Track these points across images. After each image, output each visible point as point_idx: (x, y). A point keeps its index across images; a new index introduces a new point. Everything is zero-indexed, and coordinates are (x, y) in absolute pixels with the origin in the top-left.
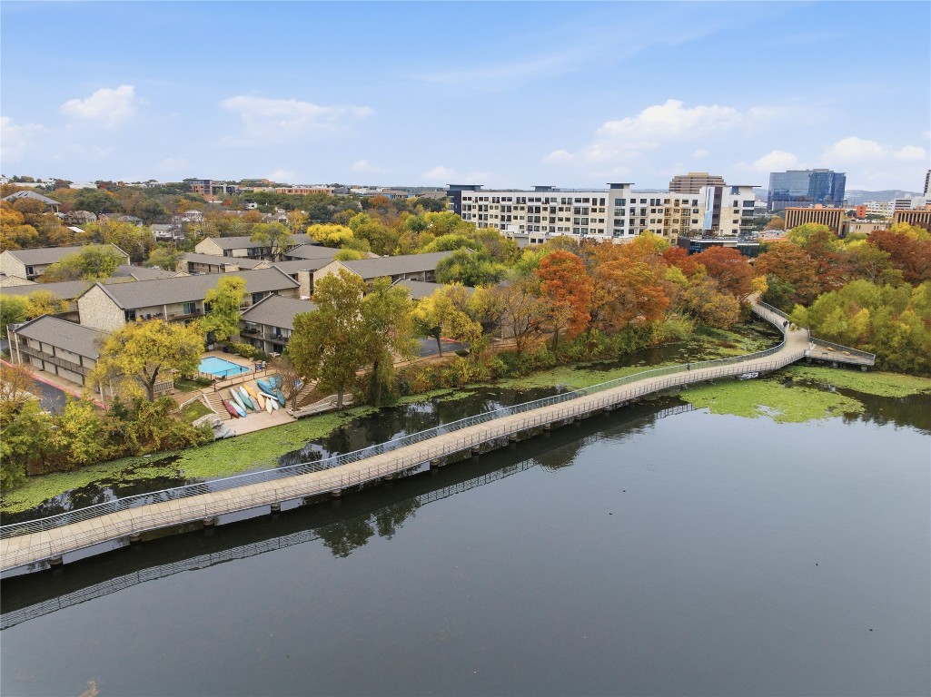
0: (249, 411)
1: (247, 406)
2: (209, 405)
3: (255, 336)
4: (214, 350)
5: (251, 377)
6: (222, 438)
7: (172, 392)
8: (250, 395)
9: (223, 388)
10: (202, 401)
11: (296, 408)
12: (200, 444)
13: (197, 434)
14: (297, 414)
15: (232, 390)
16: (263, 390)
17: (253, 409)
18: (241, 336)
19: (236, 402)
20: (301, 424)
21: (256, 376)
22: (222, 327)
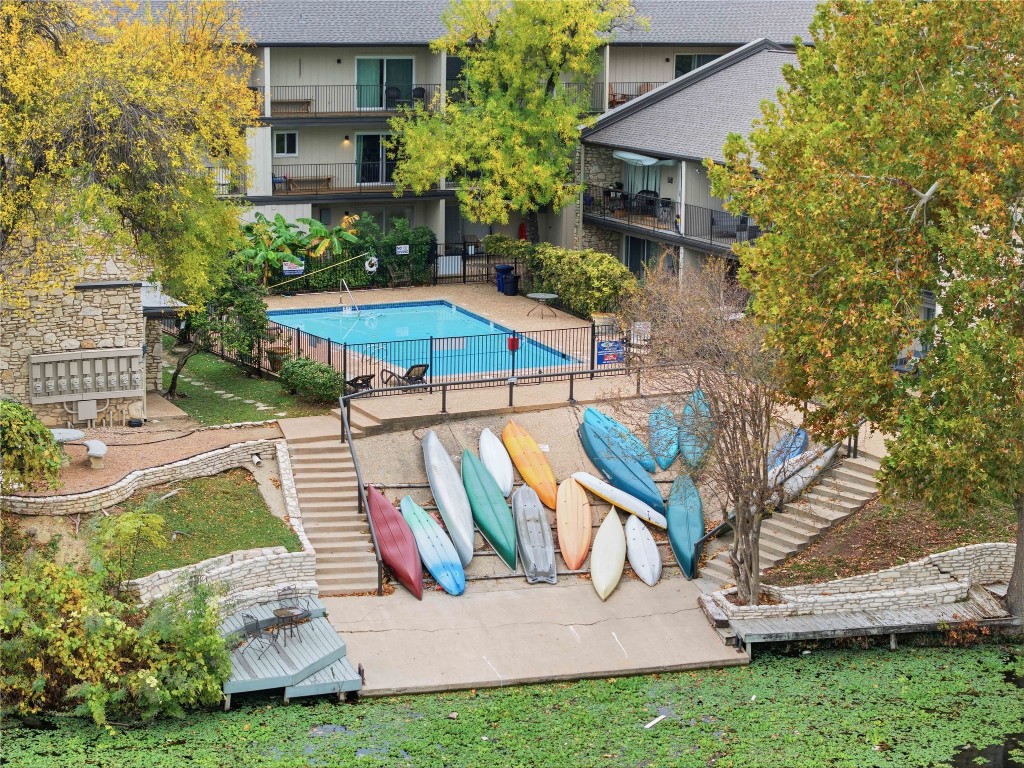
0: (491, 565)
1: (488, 541)
2: (285, 501)
3: (646, 225)
4: (463, 279)
5: (558, 392)
6: (272, 696)
7: (136, 411)
8: (520, 479)
9: (388, 426)
10: (263, 476)
11: (755, 587)
12: (129, 713)
13: (126, 650)
14: (756, 623)
15: (433, 438)
16: (599, 466)
17: (514, 558)
18: (588, 222)
19: (433, 507)
20: (759, 683)
21: (585, 390)
22: (497, 162)
